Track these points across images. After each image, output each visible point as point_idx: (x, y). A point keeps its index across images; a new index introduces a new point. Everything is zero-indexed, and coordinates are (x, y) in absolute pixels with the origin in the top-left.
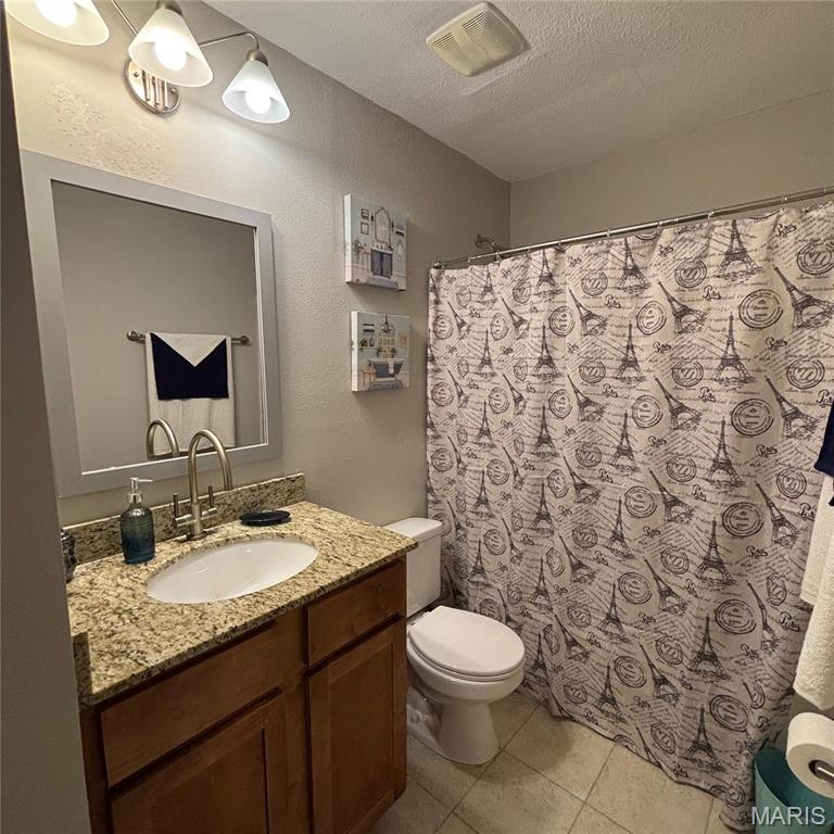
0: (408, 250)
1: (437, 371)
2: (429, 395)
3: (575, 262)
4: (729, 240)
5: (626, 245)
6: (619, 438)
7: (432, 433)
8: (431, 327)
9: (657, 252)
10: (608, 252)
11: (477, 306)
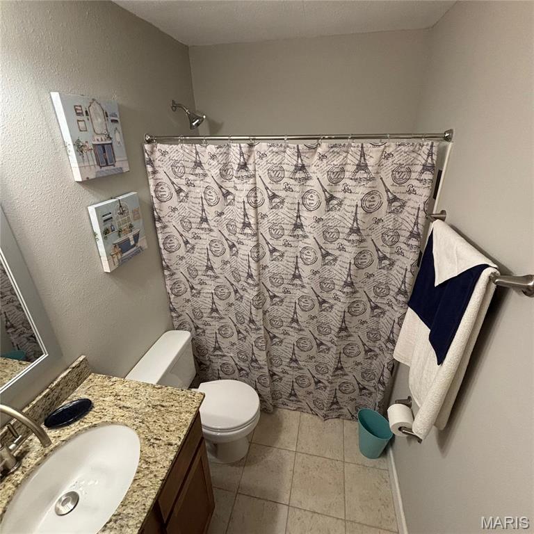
0: (124, 136)
1: (164, 227)
2: (162, 246)
3: (263, 156)
4: (359, 157)
5: (298, 149)
6: (294, 270)
7: (169, 273)
8: (153, 194)
9: (316, 157)
10: (285, 152)
11: (191, 177)
